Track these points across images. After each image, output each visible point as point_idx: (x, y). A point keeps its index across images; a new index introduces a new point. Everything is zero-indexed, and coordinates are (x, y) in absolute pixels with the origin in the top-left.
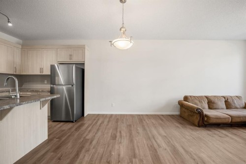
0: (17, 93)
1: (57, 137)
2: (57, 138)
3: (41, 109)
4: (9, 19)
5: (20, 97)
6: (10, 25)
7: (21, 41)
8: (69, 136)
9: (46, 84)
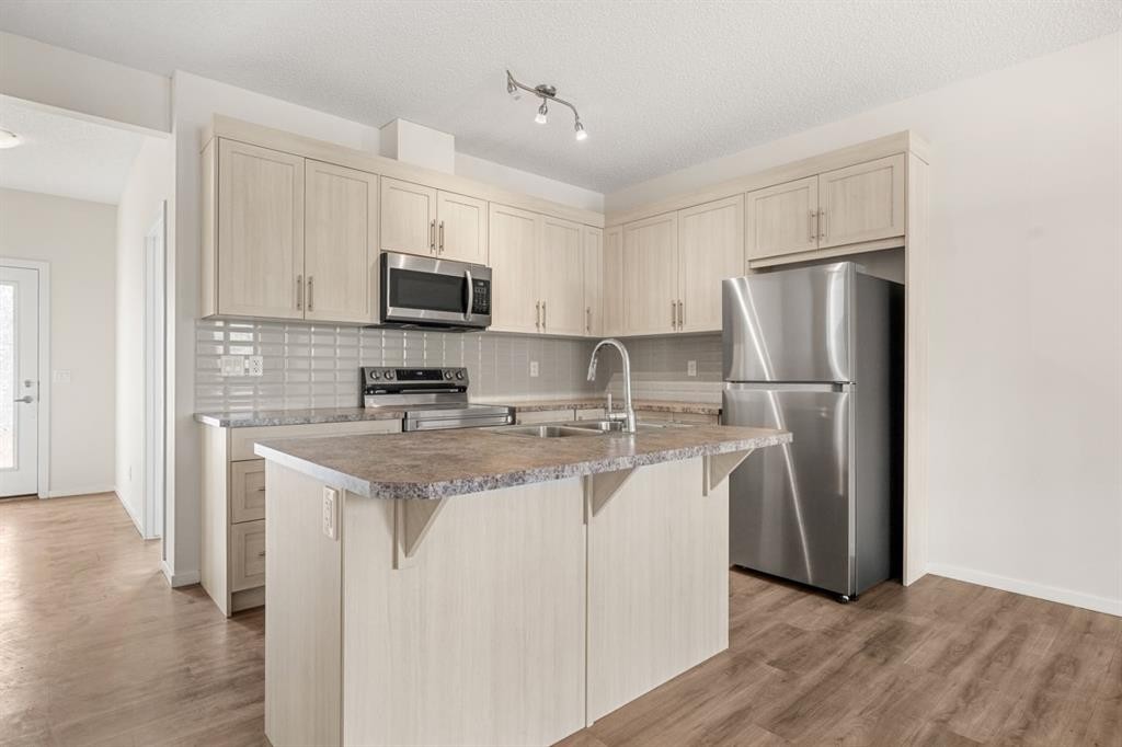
0: (628, 412)
1: (773, 656)
2: (772, 663)
3: (705, 494)
4: (577, 118)
5: (637, 428)
6: (582, 136)
7: (602, 196)
8: (837, 673)
9: (692, 379)
